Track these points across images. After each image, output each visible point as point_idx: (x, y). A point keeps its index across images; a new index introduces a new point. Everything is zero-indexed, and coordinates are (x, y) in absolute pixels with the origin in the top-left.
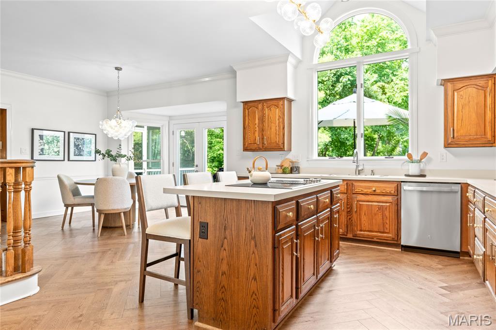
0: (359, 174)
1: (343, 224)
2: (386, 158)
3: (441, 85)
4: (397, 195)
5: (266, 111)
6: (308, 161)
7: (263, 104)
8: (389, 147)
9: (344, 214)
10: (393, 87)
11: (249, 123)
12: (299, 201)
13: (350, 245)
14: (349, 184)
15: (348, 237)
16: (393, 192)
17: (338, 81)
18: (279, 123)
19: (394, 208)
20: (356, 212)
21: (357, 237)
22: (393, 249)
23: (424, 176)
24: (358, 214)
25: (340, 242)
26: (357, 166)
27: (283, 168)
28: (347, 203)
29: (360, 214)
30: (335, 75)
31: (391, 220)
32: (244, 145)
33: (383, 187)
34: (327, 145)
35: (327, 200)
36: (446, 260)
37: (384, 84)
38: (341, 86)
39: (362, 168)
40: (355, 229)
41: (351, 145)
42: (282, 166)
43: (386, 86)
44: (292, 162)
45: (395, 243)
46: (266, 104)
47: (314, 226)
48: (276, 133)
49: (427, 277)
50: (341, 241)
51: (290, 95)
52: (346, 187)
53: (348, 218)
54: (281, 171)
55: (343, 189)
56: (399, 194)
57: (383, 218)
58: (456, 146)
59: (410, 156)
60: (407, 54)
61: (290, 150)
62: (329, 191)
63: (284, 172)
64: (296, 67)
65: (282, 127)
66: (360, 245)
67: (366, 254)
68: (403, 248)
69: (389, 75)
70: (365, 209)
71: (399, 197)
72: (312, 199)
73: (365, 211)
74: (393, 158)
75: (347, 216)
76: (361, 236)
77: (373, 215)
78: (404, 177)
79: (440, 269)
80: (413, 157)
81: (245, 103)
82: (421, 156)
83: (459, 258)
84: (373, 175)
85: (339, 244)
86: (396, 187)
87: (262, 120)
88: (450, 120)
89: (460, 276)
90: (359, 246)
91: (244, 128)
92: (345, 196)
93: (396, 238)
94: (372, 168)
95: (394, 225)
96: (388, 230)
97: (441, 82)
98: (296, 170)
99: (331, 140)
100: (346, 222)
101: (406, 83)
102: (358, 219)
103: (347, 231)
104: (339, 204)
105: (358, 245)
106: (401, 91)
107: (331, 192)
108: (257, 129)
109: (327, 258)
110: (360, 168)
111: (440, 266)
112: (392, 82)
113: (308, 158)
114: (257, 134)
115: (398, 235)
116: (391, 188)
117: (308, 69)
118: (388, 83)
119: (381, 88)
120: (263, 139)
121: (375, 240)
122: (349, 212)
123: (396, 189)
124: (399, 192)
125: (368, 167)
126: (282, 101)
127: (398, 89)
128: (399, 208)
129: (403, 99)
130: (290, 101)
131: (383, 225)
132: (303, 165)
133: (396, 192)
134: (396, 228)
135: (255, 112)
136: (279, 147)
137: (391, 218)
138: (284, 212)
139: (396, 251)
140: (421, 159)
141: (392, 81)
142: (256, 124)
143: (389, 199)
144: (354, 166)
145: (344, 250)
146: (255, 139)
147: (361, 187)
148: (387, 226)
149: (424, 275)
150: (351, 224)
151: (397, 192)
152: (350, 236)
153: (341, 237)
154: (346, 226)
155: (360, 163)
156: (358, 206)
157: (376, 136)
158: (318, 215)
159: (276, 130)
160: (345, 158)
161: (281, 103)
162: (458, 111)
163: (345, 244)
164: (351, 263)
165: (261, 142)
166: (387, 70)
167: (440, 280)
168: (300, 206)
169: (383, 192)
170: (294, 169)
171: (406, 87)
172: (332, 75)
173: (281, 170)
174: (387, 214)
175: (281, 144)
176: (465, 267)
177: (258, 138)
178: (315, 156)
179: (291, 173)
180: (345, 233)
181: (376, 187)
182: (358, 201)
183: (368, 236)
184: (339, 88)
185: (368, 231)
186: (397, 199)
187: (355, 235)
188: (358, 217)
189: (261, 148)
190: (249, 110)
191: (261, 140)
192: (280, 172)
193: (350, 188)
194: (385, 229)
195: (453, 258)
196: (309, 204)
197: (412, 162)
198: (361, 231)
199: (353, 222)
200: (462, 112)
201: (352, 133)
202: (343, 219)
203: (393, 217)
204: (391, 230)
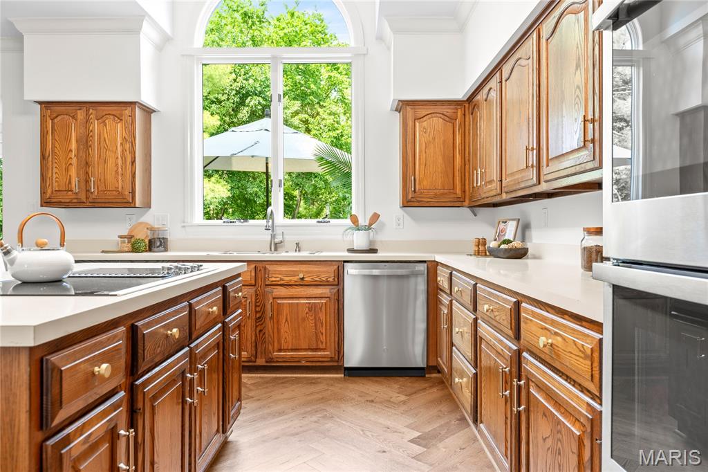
0: (276, 250)
1: (249, 343)
2: (318, 222)
3: (396, 110)
4: (338, 285)
5: (95, 126)
6: (184, 226)
7: (87, 111)
8: (314, 208)
9: (250, 323)
10: (319, 123)
11: (54, 147)
12: (139, 324)
13: (260, 377)
14: (259, 268)
15: (257, 364)
16: (331, 279)
17: (242, 103)
18: (123, 151)
19: (332, 307)
20: (271, 318)
21: (274, 362)
22: (332, 376)
23: (374, 251)
24: (275, 321)
25: (243, 375)
26: (273, 237)
27: (133, 240)
28: (256, 302)
29: (278, 321)
30: (238, 92)
31: (328, 328)
32: (43, 193)
33: (316, 271)
34: (225, 204)
35: (215, 308)
36: (410, 384)
37: (307, 116)
38: (247, 112)
39: (281, 239)
40: (270, 348)
41: (262, 205)
42: (130, 237)
43: (311, 120)
44: (152, 229)
45: (335, 364)
46: (94, 112)
47: (183, 373)
48: (117, 172)
49: (388, 423)
50: (243, 373)
51: (148, 98)
52: (253, 274)
53: (258, 329)
54: (127, 246)
55: (248, 278)
56: (341, 282)
57: (316, 325)
58: (417, 204)
59: (354, 220)
60: (349, 55)
61: (148, 205)
62: (220, 288)
63: (135, 249)
64: (160, 48)
65: (129, 160)
66: (278, 375)
67: (288, 392)
68: (346, 372)
69: (314, 105)
70: (286, 311)
71: (341, 288)
72: (177, 312)
73: (287, 315)
74: (328, 222)
75: (256, 326)
76: (280, 360)
77: (300, 321)
78: (347, 254)
79: (404, 402)
80: (359, 222)
81: (46, 105)
82: (370, 219)
83: (425, 376)
84: (299, 251)
85: (240, 378)
86: (336, 271)
87: (85, 142)
88: (410, 165)
89: (434, 411)
90: (276, 378)
91: (43, 157)
92: (252, 290)
93: (337, 358)
94: (297, 238)
95: (333, 335)
96: (324, 344)
97: (398, 105)
98: (161, 245)
99: (231, 195)
100: (253, 338)
101: (335, 120)
102: (276, 330)
103: (256, 353)
104: (240, 311)
105: (274, 375)
106: (329, 130)
107: (225, 289)
108: (74, 161)
109: (215, 428)
110: (277, 240)
111: (403, 398)
112: (318, 117)
113: (184, 222)
114: (73, 172)
115: (339, 352)
116: (327, 274)
117: (183, 55)
118: (313, 116)
119: (303, 122)
120: (87, 182)
121: (303, 363)
122: (260, 318)
123: (336, 274)
124: (340, 279)
125: (290, 238)
126: (129, 109)
127: (325, 126)
128: (341, 307)
129: (332, 141)
130: (148, 111)
131: (316, 335)
132: (174, 234)
133: (336, 279)
134: (337, 339)
135: (69, 127)
136: (124, 201)
137: (328, 325)
138: (87, 365)
139: (336, 378)
140: (370, 225)
141: (318, 114)
142: (71, 151)
143: (325, 291)
144: (267, 236)
145: (250, 390)
146: (70, 182)
147: (280, 272)
148: (323, 338)
149: (383, 421)
150: (263, 341)
151: (338, 279)
152: (261, 362)
153: (243, 366)
154: (254, 344)
155: (278, 231)
156: (275, 307)
157: (296, 193)
158: (192, 345)
159: (117, 165)
160: (251, 222)
161: (128, 111)
162: (420, 152)
163: (252, 377)
164: (263, 418)
165: (83, 188)
166: (311, 97)
167: (407, 427)
168: (140, 336)
169: (316, 281)
170: (156, 243)
171: (336, 125)
172: (234, 92)
173: (129, 245)
174: (323, 318)
175: (127, 193)
176: (435, 393)
177: (75, 180)
178: (198, 216)
179: (150, 250)
180: (253, 359)
181: (306, 272)
182: (274, 298)
183: (292, 359)
184: (244, 113)
185: (292, 350)
186: (338, 290)
187: (270, 360)
188: (275, 326)
189: (85, 201)
190: (56, 121)
191: (83, 184)
192: (126, 249)
193: (260, 275)
194: (320, 343)
195: (417, 378)
196: (168, 326)
197: (359, 230)
198: (280, 350)
199: (267, 336)
200: (425, 152)
201: (264, 186)
202: (249, 332)
203: (332, 322)
204: (328, 344)
